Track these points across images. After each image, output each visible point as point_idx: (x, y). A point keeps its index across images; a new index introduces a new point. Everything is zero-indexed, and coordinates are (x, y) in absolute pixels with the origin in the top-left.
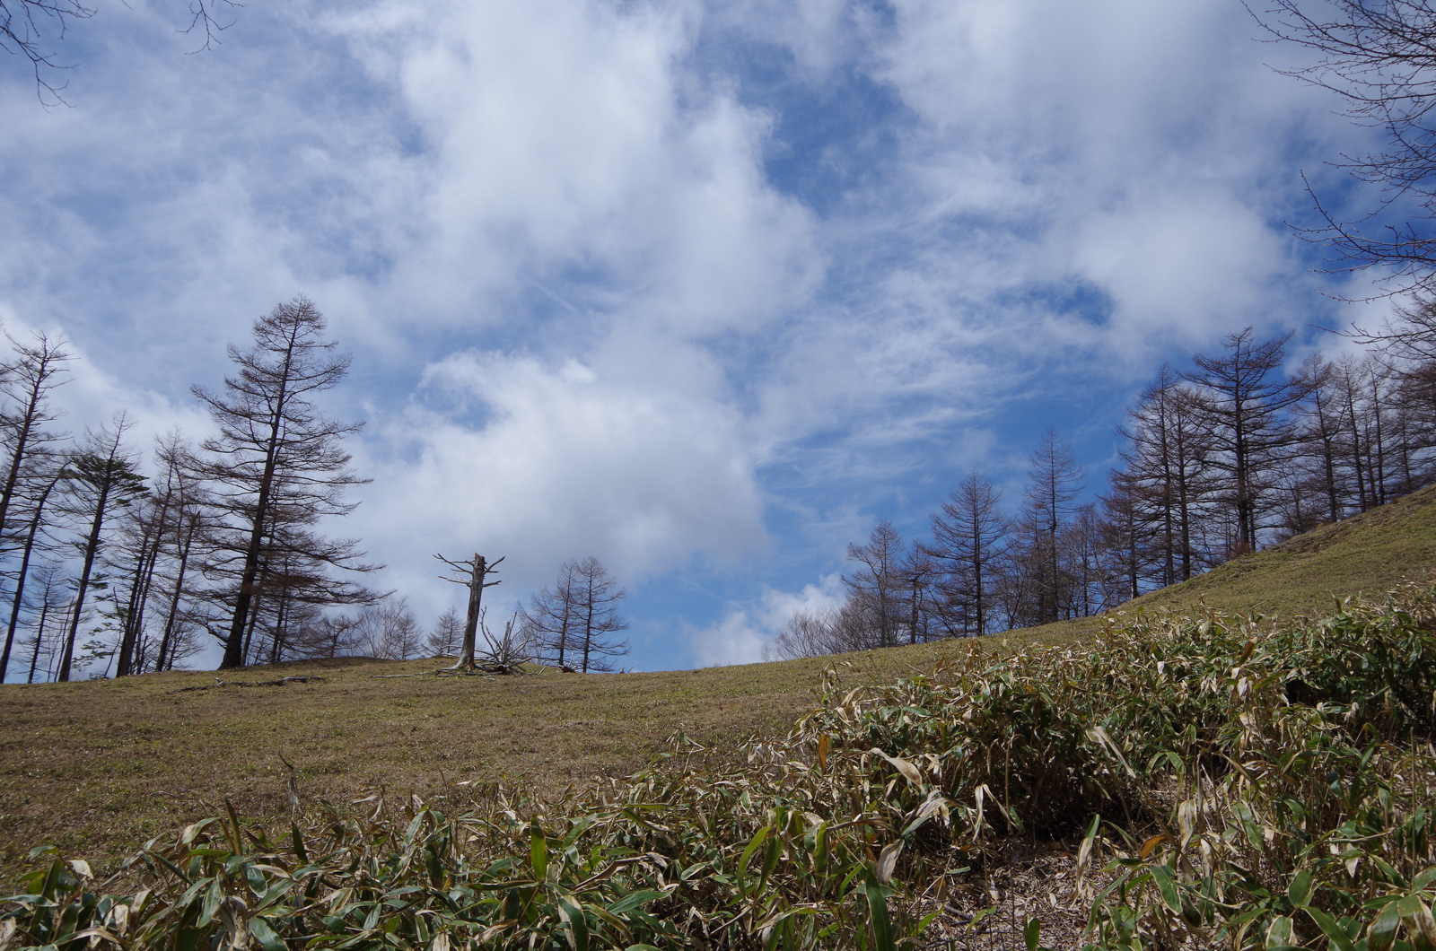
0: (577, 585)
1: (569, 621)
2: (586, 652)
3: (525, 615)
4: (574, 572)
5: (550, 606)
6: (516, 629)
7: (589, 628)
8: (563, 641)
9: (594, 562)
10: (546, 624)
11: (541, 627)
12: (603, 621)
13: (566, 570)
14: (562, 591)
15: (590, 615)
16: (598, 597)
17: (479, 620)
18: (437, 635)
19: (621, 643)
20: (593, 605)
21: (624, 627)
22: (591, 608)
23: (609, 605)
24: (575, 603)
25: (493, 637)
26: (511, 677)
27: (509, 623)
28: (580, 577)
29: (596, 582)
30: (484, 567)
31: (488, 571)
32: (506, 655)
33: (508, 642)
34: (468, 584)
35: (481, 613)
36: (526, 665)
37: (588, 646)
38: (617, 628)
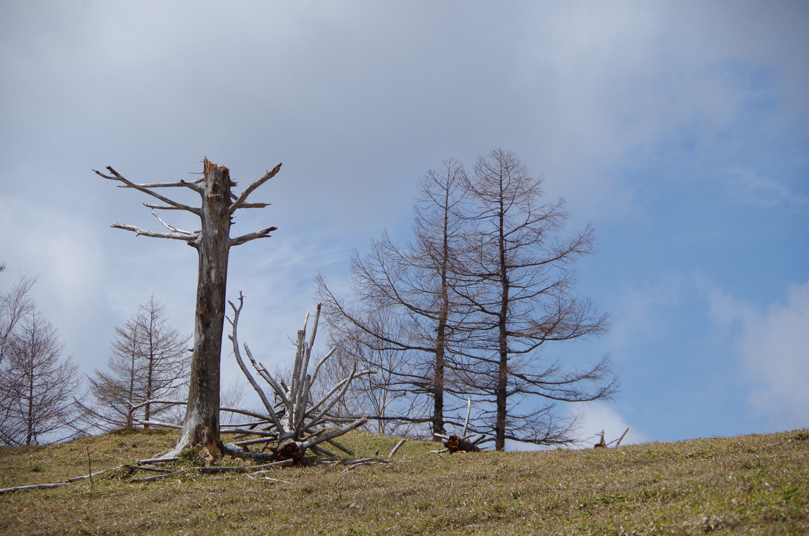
0: (467, 228)
1: (453, 319)
2: (502, 396)
3: (339, 311)
4: (457, 193)
5: (400, 285)
6: (321, 349)
7: (505, 333)
8: (440, 370)
9: (507, 164)
10: (391, 330)
11: (382, 340)
12: (539, 315)
13: (435, 189)
14: (429, 246)
15: (505, 301)
16: (523, 254)
17: (227, 329)
18: (115, 376)
19: (589, 369)
20: (512, 275)
21: (595, 328)
22: (506, 284)
23: (552, 273)
24: (465, 272)
25: (264, 372)
26: (318, 471)
27: (302, 334)
28: (473, 206)
29: (515, 216)
30: (228, 195)
31: (241, 204)
32: (301, 415)
33: (303, 381)
34: (191, 242)
35: (229, 312)
36: (351, 439)
37: (503, 382)
38: (577, 332)
